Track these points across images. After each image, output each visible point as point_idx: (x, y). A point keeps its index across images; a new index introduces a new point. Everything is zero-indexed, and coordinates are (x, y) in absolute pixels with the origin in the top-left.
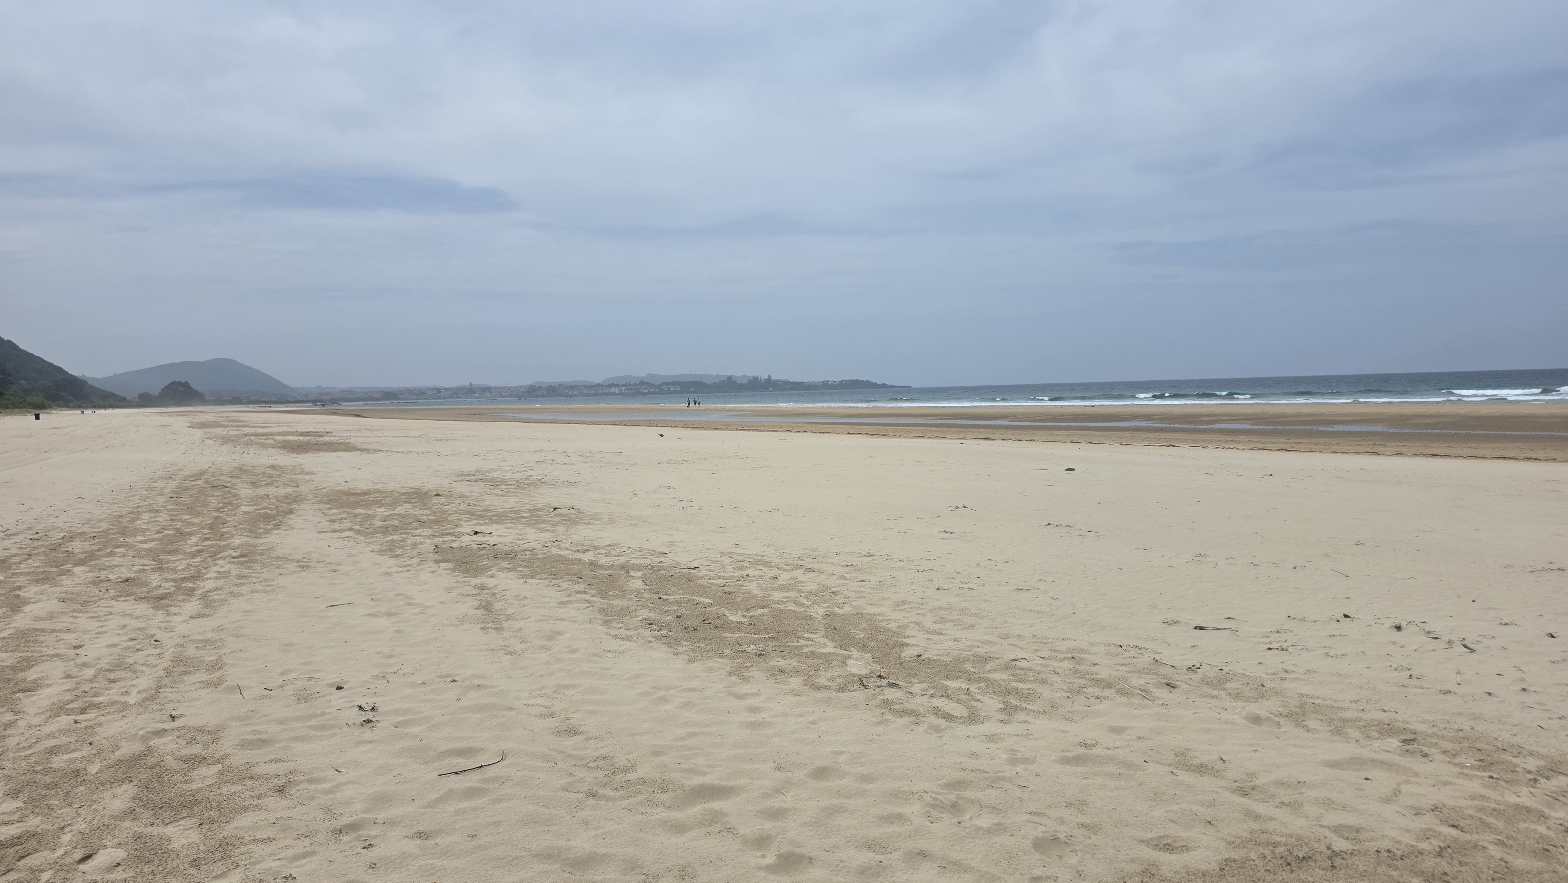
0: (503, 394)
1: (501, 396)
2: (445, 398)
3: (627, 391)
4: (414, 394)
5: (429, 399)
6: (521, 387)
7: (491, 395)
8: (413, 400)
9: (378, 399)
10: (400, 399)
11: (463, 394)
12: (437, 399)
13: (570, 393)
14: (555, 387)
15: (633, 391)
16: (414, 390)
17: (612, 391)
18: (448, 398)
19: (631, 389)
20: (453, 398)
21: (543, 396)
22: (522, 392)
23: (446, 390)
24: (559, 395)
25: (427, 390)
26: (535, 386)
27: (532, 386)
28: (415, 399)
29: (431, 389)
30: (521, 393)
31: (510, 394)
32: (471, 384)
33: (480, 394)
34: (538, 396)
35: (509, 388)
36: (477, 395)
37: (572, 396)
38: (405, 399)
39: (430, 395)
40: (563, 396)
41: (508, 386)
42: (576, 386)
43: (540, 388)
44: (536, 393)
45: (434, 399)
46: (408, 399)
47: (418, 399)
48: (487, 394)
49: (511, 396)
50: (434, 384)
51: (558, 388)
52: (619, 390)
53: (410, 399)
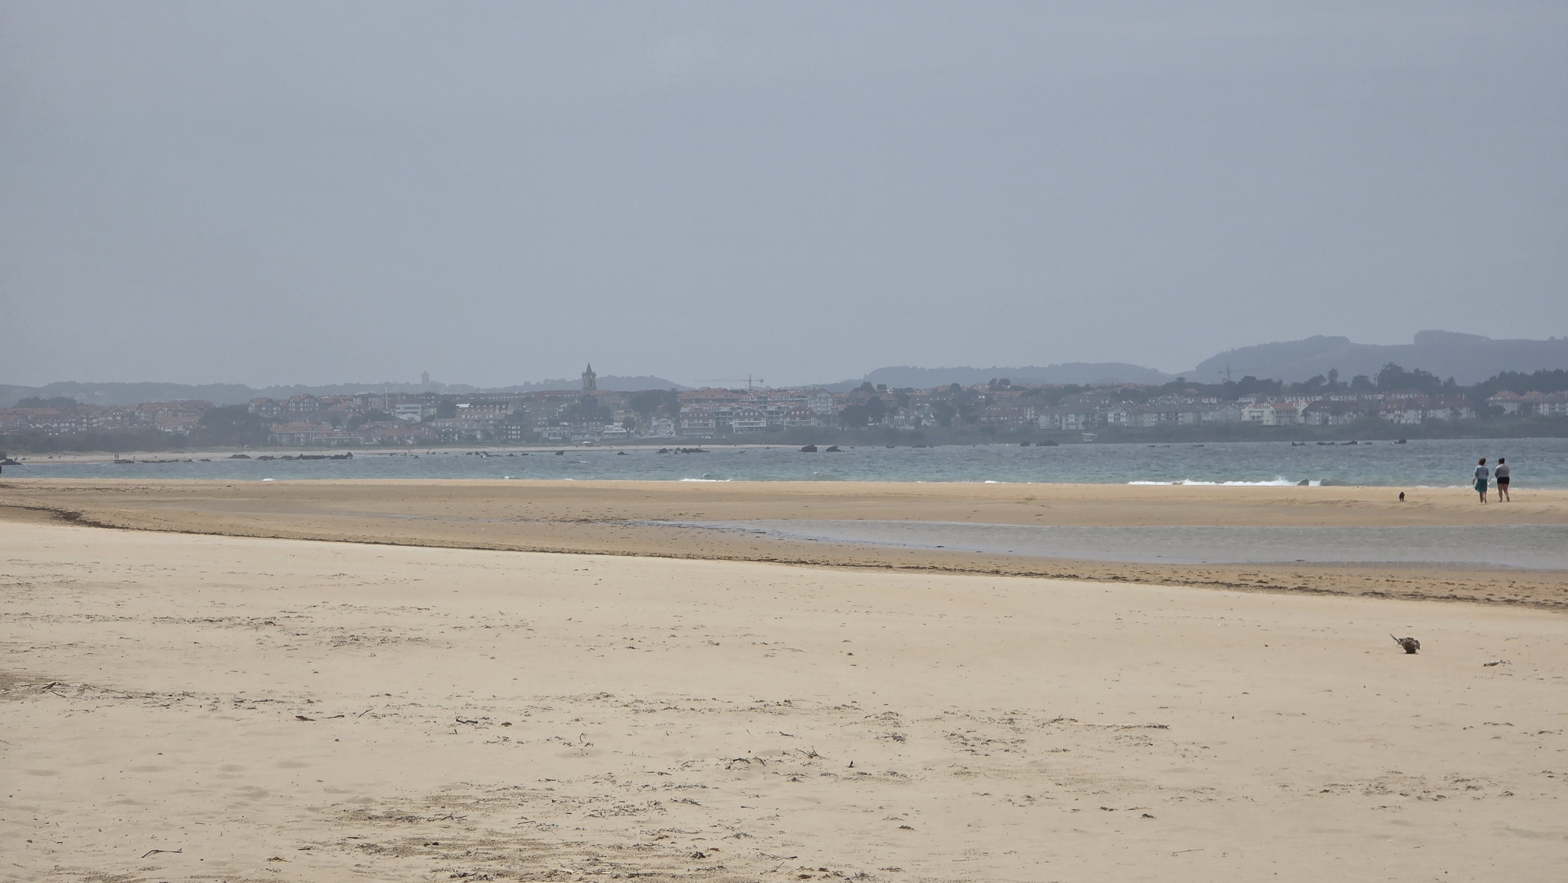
0: (735, 423)
1: (724, 434)
2: (471, 440)
3: (1316, 418)
4: (335, 422)
5: (403, 445)
6: (815, 392)
7: (679, 430)
8: (329, 446)
9: (177, 442)
10: (274, 444)
11: (554, 423)
12: (438, 443)
13: (1044, 421)
14: (972, 392)
15: (1347, 418)
16: (336, 401)
17: (1247, 414)
18: (489, 439)
19: (1338, 410)
20: (504, 443)
21: (917, 438)
22: (823, 416)
23: (480, 400)
24: (992, 433)
25: (393, 399)
26: (882, 387)
27: (867, 386)
28: (342, 445)
29: (411, 399)
30: (814, 422)
31: (763, 423)
32: (589, 374)
33: (628, 424)
34: (892, 437)
35: (763, 398)
36: (617, 427)
37: (1050, 439)
38: (294, 443)
39: (408, 425)
40: (1010, 438)
41: (755, 384)
42: (1073, 390)
43: (904, 398)
44: (886, 421)
45: (422, 443)
46: (308, 445)
47: (356, 445)
48: (664, 427)
49: (773, 434)
50: (425, 375)
51: (989, 401)
52: (1278, 413)
53: (319, 445)
